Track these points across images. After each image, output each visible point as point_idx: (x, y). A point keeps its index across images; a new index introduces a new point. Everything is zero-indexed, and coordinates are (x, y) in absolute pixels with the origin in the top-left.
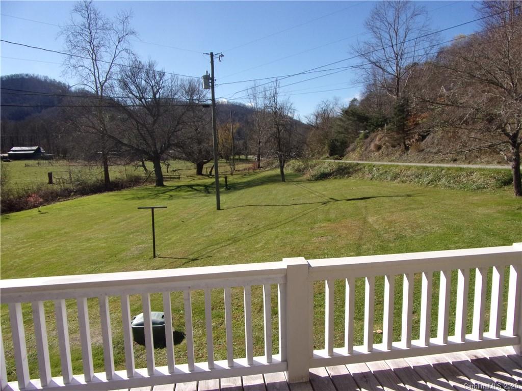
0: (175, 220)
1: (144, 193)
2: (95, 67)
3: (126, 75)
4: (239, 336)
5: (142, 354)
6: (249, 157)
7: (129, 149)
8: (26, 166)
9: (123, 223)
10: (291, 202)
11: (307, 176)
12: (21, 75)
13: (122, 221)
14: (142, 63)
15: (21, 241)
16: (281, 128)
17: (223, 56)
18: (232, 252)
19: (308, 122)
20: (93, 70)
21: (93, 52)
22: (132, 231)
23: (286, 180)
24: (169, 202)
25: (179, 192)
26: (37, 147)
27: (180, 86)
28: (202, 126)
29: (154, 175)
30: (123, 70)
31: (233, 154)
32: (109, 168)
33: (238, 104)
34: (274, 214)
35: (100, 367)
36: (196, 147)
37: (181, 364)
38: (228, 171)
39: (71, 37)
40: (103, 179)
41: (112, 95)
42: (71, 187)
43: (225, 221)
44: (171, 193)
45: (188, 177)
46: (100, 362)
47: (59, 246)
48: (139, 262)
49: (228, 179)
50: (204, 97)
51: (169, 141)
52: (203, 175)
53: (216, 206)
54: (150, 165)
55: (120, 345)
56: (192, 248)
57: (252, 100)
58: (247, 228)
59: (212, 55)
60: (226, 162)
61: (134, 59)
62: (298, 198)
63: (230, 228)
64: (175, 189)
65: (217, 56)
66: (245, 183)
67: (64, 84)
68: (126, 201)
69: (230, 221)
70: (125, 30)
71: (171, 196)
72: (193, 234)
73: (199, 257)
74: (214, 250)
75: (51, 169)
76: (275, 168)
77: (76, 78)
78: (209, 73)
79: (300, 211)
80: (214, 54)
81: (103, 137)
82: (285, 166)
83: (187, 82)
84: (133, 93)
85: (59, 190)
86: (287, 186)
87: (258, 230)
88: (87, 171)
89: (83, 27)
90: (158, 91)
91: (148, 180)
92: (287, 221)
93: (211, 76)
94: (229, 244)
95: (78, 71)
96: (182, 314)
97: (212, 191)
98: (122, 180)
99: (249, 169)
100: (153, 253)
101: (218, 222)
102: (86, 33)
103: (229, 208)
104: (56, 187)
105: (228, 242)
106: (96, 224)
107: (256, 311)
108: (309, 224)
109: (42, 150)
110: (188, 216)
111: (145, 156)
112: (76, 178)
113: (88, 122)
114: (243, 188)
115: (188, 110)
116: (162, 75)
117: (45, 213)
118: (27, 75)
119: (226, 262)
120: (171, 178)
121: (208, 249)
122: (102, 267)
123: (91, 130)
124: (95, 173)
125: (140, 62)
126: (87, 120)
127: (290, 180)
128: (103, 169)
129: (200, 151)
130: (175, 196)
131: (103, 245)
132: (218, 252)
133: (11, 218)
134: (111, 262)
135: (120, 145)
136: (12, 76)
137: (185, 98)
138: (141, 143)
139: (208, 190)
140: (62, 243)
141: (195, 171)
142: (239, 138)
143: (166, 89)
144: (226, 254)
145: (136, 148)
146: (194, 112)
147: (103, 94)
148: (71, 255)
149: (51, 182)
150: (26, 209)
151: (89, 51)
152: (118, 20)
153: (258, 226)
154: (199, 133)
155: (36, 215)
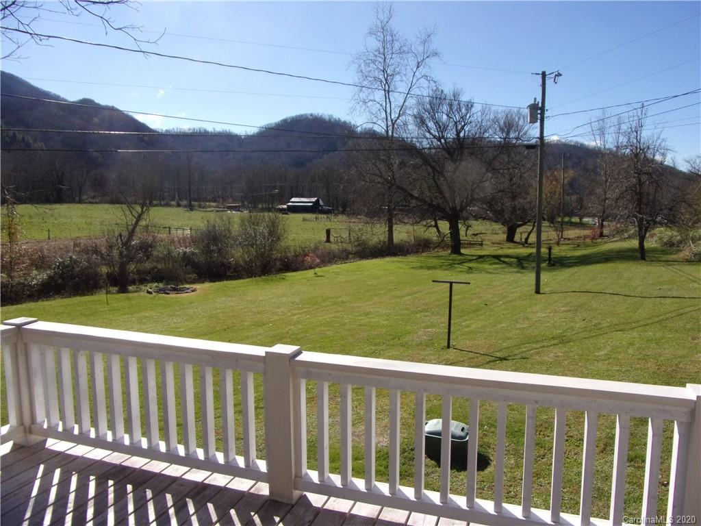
0: (474, 302)
1: (436, 262)
2: (388, 100)
3: (424, 109)
4: (571, 481)
5: (433, 472)
6: (585, 220)
7: (419, 204)
8: (304, 220)
9: (408, 298)
10: (656, 293)
11: (686, 253)
12: (306, 115)
13: (407, 295)
14: (445, 92)
15: (296, 306)
16: (644, 178)
17: (561, 75)
18: (558, 356)
19: (690, 169)
20: (384, 104)
21: (387, 83)
22: (420, 309)
23: (646, 258)
24: (467, 276)
25: (480, 264)
26: (316, 199)
27: (493, 121)
28: (519, 174)
29: (449, 239)
30: (420, 103)
31: (561, 214)
32: (395, 227)
33: (572, 143)
34: (627, 308)
35: (382, 475)
36: (508, 203)
37: (485, 499)
38: (552, 238)
39: (363, 66)
41: (404, 135)
42: (349, 247)
43: (548, 311)
44: (471, 265)
45: (493, 243)
46: (382, 468)
47: (336, 317)
48: (428, 351)
49: (553, 251)
50: (525, 134)
51: (472, 196)
52: (515, 242)
53: (534, 287)
54: (444, 226)
55: (406, 454)
56: (500, 342)
57: (598, 137)
58: (582, 324)
59: (544, 75)
60: (550, 226)
61: (435, 88)
62: (669, 287)
63: (556, 321)
64: (476, 259)
65: (551, 76)
66: (578, 257)
67: (350, 123)
68: (413, 270)
69: (556, 312)
70: (425, 51)
71: (470, 268)
72: (500, 323)
73: (509, 356)
74: (531, 350)
75: (329, 225)
76: (627, 238)
77: (365, 116)
78: (537, 100)
79: (673, 309)
80: (547, 73)
81: (390, 188)
82: (647, 235)
83: (503, 114)
84: (432, 131)
85: (337, 251)
86: (649, 268)
87: (601, 329)
88: (369, 229)
89: (376, 53)
90: (463, 128)
91: (441, 245)
92: (649, 321)
93: (540, 105)
94: (554, 345)
95: (368, 107)
96: (486, 431)
97: (527, 265)
98: (409, 243)
99: (585, 237)
100: (446, 341)
101: (537, 312)
102: (380, 59)
103: (551, 293)
104: (334, 247)
105: (554, 342)
106: (376, 295)
107: (598, 450)
108: (689, 330)
109: (321, 202)
110: (493, 298)
111: (439, 213)
112: (356, 238)
113: (375, 170)
114: (576, 266)
115: (502, 153)
116: (470, 106)
117: (322, 276)
118: (311, 115)
119: (549, 370)
120: (470, 244)
121: (522, 346)
122: (383, 350)
123: (378, 179)
124: (376, 233)
125: (442, 91)
126: (374, 167)
127: (654, 259)
128: (387, 229)
129: (514, 209)
130: (477, 269)
131: (385, 322)
132: (538, 353)
133: (287, 278)
134: (393, 345)
135: (409, 198)
136: (297, 117)
137: (498, 138)
138: (436, 197)
139: (522, 263)
140: (339, 314)
141: (505, 236)
142: (571, 191)
143: (474, 124)
144: (549, 357)
145: (429, 203)
146: (509, 156)
147: (395, 135)
148: (349, 330)
149: (328, 240)
150: (302, 270)
151: (381, 81)
152: (419, 39)
153: (600, 324)
154: (515, 184)
155: (311, 277)
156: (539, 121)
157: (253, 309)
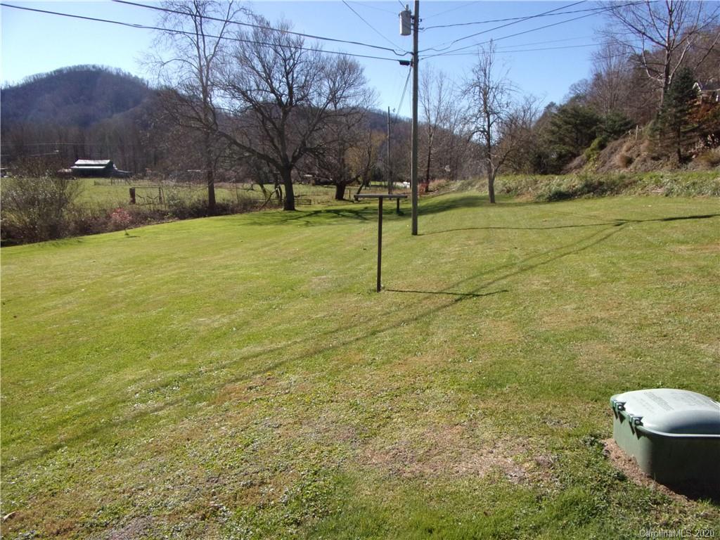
8: (96, 184)
10: (547, 224)
11: (528, 197)
12: (86, 66)
15: (114, 267)
16: (492, 118)
20: (196, 39)
22: (290, 258)
23: (496, 201)
25: (317, 218)
26: (108, 161)
33: (376, 112)
34: (540, 237)
40: (207, 198)
42: (163, 208)
44: (308, 219)
52: (344, 200)
62: (553, 219)
63: (483, 252)
64: (312, 214)
67: (142, 80)
71: (308, 222)
77: (172, 51)
78: (410, 8)
85: (148, 212)
86: (506, 208)
91: (268, 204)
95: (176, 41)
98: (232, 202)
103: (431, 233)
104: (142, 208)
105: (513, 270)
106: (222, 249)
109: (114, 165)
112: (170, 196)
117: (136, 237)
118: (94, 67)
123: (198, 124)
130: (315, 222)
136: (75, 68)
139: (361, 216)
141: (334, 196)
145: (258, 153)
149: (134, 201)
151: (190, 11)
155: (123, 238)
156: (412, 32)
157: (48, 275)
